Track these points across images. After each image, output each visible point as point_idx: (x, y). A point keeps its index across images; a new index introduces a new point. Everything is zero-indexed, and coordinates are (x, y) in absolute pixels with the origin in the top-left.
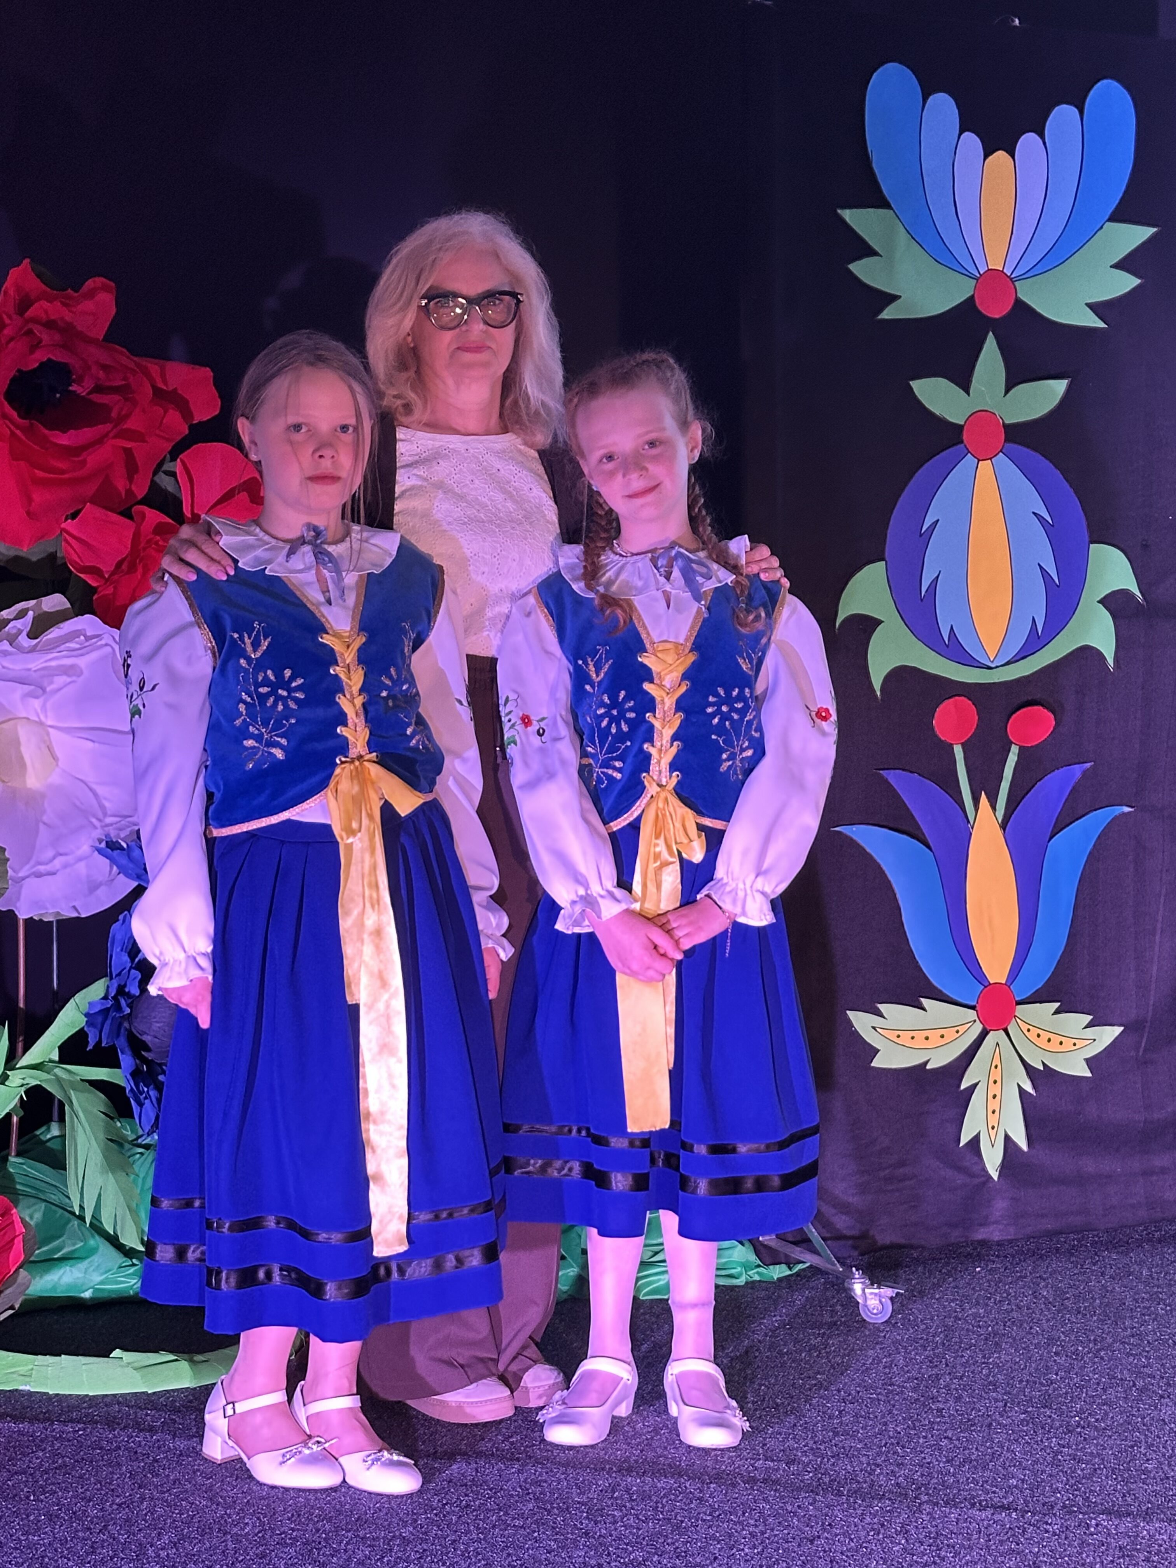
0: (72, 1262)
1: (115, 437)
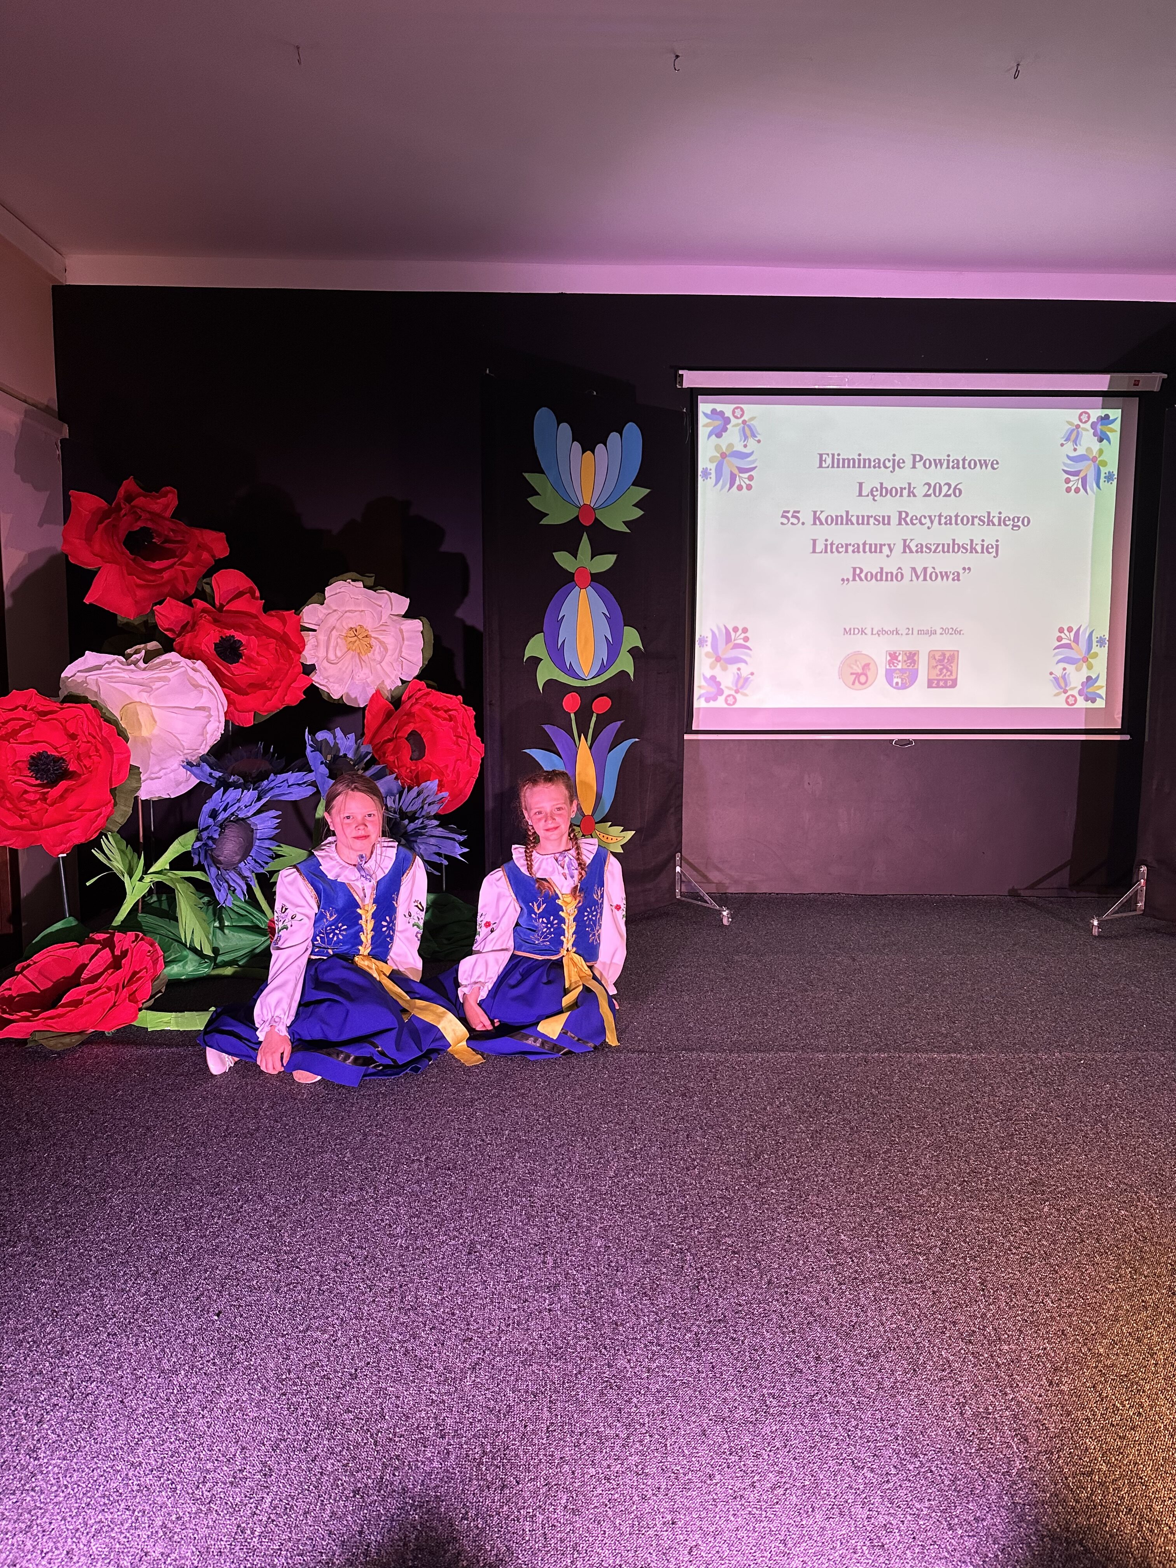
0: (176, 963)
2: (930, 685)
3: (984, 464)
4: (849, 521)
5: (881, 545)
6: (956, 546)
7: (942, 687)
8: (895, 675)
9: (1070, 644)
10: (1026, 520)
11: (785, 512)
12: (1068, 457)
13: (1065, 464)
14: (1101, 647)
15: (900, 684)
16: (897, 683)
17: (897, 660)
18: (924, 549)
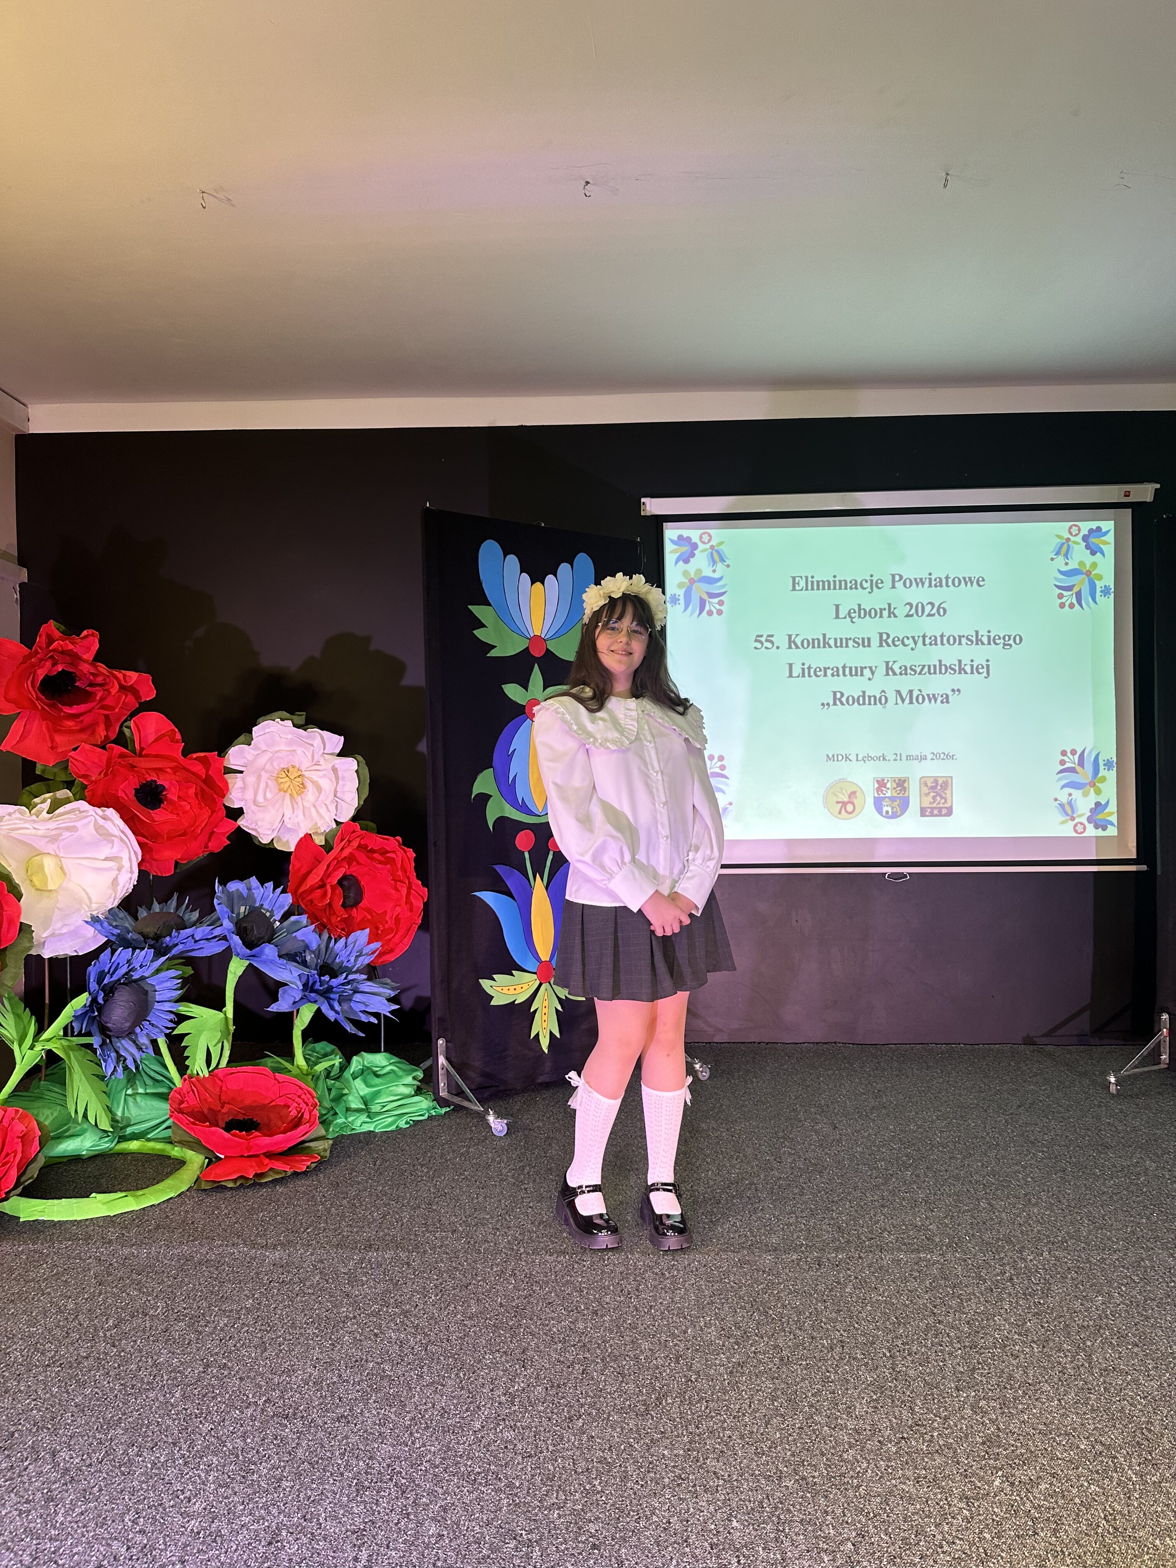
0: (74, 1138)
1: (99, 709)
2: (923, 812)
3: (968, 581)
4: (826, 644)
5: (862, 668)
6: (943, 667)
7: (936, 815)
8: (884, 803)
9: (1074, 768)
10: (1018, 638)
11: (758, 636)
12: (1059, 571)
13: (1056, 579)
14: (1108, 770)
15: (890, 813)
16: (887, 812)
17: (885, 787)
18: (909, 671)
